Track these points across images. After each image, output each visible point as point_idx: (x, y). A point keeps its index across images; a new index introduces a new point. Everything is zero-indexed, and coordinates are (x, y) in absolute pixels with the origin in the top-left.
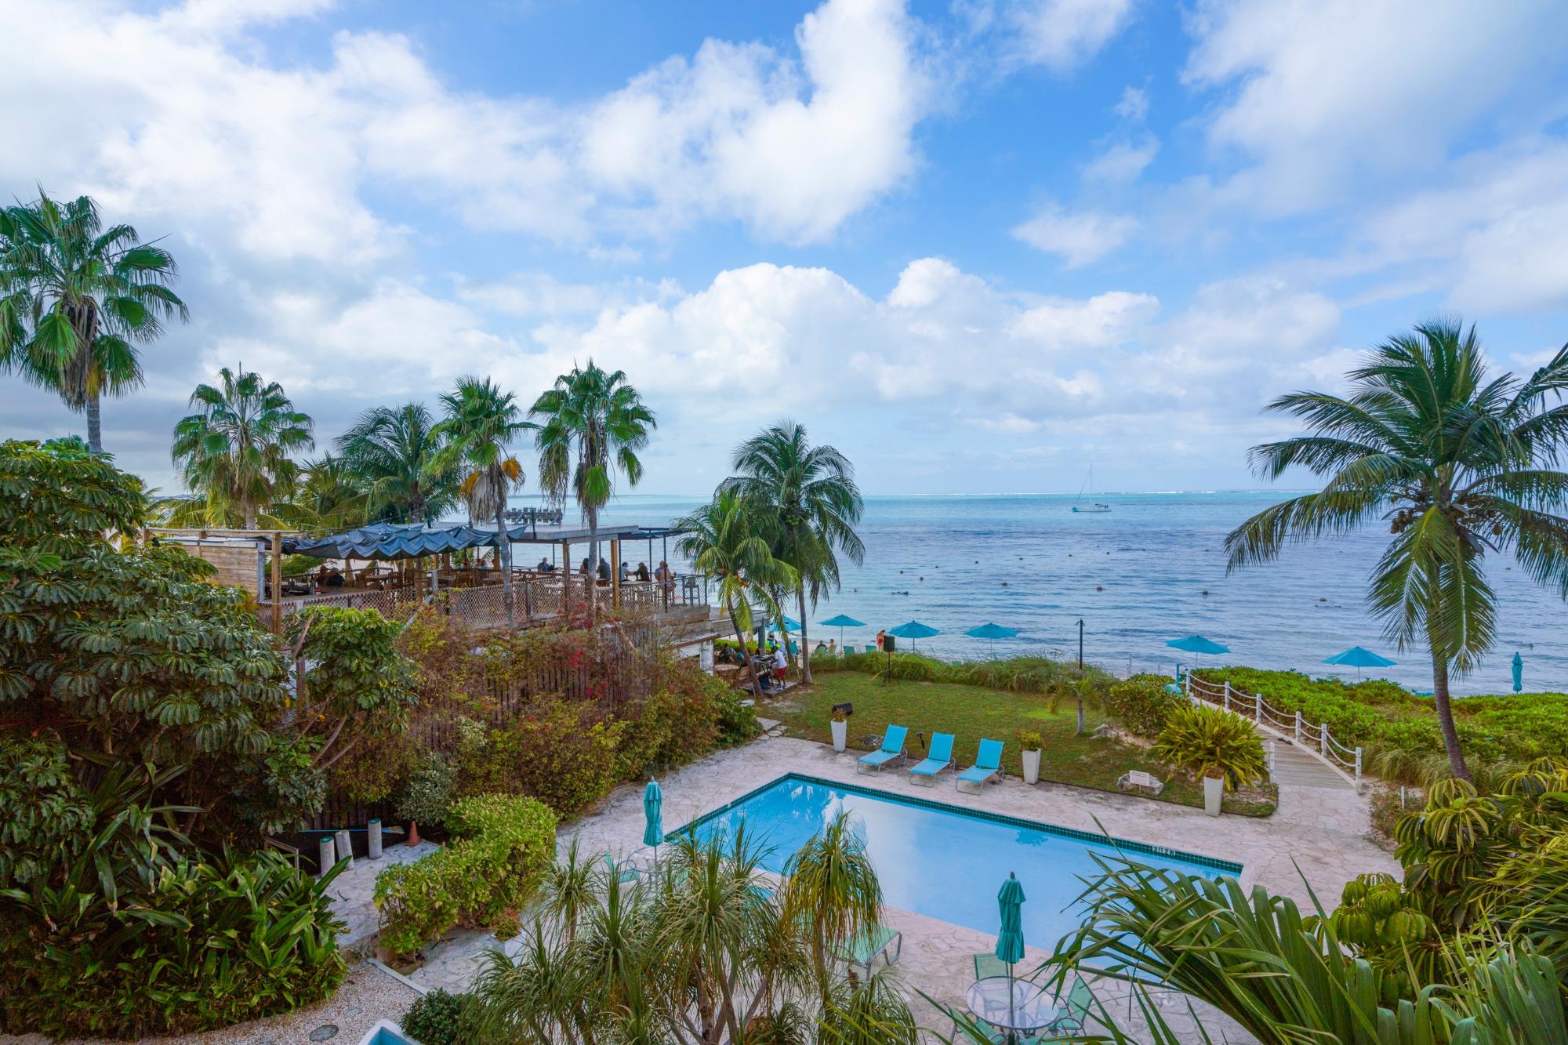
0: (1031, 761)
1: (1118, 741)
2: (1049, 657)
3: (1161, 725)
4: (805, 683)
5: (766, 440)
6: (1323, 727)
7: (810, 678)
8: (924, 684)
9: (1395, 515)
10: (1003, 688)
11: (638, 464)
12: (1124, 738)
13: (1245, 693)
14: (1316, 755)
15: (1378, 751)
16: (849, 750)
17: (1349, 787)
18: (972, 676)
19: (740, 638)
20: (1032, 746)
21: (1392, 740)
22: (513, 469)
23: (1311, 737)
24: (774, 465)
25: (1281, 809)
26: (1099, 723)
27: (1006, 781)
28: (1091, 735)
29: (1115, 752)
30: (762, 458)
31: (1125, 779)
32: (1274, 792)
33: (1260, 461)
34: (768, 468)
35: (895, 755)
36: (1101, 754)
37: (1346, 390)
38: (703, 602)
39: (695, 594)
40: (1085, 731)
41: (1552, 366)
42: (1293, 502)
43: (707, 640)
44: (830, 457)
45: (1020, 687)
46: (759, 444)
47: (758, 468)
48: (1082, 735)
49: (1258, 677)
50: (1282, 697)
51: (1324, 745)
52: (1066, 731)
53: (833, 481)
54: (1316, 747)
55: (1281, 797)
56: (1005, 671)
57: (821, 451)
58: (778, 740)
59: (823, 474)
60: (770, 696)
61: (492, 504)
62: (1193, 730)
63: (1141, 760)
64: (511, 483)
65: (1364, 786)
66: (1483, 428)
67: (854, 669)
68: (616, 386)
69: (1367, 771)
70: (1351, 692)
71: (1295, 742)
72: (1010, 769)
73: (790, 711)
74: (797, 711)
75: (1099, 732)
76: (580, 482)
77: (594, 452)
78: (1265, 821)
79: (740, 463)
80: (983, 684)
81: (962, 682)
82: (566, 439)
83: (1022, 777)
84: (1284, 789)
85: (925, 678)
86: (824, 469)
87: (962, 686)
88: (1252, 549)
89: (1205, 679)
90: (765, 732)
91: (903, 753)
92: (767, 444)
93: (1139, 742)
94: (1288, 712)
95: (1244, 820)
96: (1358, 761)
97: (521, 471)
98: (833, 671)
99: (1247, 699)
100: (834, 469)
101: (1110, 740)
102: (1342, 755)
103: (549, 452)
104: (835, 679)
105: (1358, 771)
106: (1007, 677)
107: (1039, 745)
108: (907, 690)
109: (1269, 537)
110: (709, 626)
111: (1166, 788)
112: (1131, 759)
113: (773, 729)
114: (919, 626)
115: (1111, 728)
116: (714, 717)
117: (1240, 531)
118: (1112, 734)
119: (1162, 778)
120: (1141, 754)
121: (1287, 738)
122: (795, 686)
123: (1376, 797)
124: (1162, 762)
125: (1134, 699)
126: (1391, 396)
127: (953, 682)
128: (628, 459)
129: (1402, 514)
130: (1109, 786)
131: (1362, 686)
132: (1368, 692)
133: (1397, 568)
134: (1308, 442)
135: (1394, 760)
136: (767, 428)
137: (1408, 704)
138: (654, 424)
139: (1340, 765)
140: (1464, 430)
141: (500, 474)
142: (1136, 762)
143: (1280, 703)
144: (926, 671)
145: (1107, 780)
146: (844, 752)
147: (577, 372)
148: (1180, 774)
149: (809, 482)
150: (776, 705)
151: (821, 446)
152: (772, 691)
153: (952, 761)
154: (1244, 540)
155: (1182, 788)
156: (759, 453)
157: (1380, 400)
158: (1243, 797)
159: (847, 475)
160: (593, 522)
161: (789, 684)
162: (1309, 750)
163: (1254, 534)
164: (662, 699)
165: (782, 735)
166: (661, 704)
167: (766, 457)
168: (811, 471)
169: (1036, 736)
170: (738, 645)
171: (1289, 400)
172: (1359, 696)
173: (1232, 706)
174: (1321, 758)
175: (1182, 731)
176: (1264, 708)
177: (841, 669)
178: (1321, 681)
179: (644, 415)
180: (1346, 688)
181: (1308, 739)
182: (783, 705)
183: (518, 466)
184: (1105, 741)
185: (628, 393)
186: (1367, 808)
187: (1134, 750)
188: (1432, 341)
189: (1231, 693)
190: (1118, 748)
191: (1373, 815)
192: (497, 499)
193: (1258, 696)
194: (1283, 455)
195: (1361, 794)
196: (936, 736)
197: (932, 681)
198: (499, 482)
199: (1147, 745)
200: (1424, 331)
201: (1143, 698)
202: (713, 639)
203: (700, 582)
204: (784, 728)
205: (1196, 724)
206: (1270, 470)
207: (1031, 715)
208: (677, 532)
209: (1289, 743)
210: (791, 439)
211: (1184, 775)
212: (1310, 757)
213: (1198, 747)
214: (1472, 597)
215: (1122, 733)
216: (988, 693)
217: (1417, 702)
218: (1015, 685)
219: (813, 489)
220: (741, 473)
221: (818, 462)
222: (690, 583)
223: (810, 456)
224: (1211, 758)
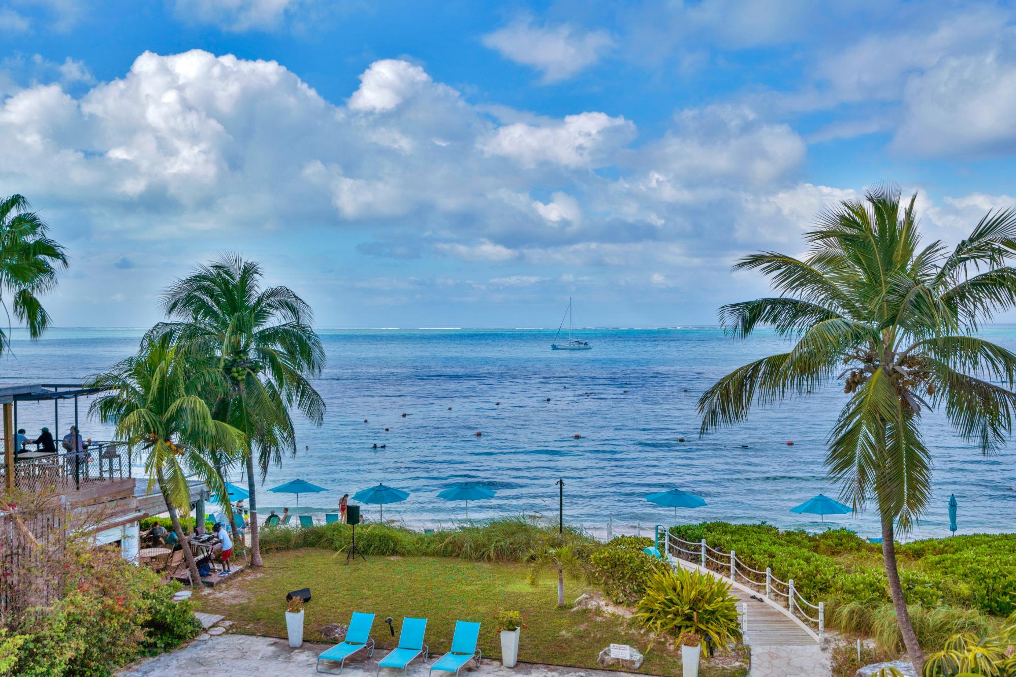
0: (510, 642)
1: (598, 612)
2: (529, 522)
3: (641, 592)
4: (253, 565)
5: (207, 279)
6: (791, 583)
7: (259, 559)
8: (393, 558)
9: (847, 377)
10: (480, 558)
11: (42, 311)
12: (605, 608)
13: (720, 550)
14: (784, 611)
15: (838, 604)
16: (307, 645)
17: (814, 642)
18: (446, 547)
19: (173, 517)
20: (511, 626)
21: (851, 592)
23: (780, 593)
24: (216, 309)
25: (753, 672)
26: (580, 593)
27: (484, 667)
28: (572, 607)
29: (598, 626)
31: (605, 653)
32: (745, 654)
33: (732, 321)
34: (209, 312)
35: (361, 647)
36: (583, 627)
38: (125, 475)
39: (116, 466)
40: (566, 602)
42: (761, 364)
43: (131, 521)
45: (498, 557)
46: (197, 283)
47: (196, 312)
48: (563, 607)
49: (732, 533)
50: (754, 553)
51: (792, 601)
52: (546, 603)
54: (784, 603)
56: (482, 539)
57: (274, 293)
58: (221, 639)
59: (275, 320)
60: (210, 585)
62: (672, 595)
63: (622, 631)
65: (827, 641)
67: (312, 545)
69: (829, 624)
70: (815, 543)
71: (766, 599)
72: (488, 652)
73: (234, 602)
74: (244, 601)
75: (579, 603)
79: (175, 305)
80: (458, 556)
81: (436, 554)
83: (500, 660)
84: (756, 651)
85: (394, 552)
86: (277, 313)
87: (435, 559)
88: (723, 411)
89: (682, 537)
90: (205, 630)
91: (369, 644)
92: (207, 283)
93: (620, 611)
94: (759, 569)
96: (821, 616)
98: (287, 549)
99: (722, 557)
100: (289, 313)
101: (590, 611)
102: (807, 610)
104: (289, 558)
105: (821, 625)
106: (484, 546)
107: (518, 624)
108: (373, 567)
109: (738, 401)
110: (134, 504)
111: (646, 660)
112: (611, 632)
113: (214, 626)
114: (387, 489)
115: (592, 598)
116: (140, 618)
117: (714, 391)
118: (592, 605)
119: (642, 649)
120: (621, 624)
121: (759, 595)
122: (242, 571)
123: (837, 651)
124: (642, 632)
125: (615, 565)
127: (426, 554)
128: (29, 306)
129: (853, 376)
130: (590, 662)
131: (825, 536)
132: (830, 542)
133: (851, 431)
134: (773, 302)
135: (852, 612)
136: (208, 265)
137: (864, 552)
138: (64, 262)
139: (806, 621)
142: (617, 633)
143: (752, 559)
144: (395, 543)
145: (588, 657)
146: (301, 647)
148: (659, 643)
149: (259, 329)
150: (218, 595)
151: (274, 287)
152: (214, 578)
153: (424, 649)
154: (716, 400)
155: (661, 658)
156: (197, 294)
157: (834, 261)
159: (305, 320)
161: (234, 568)
162: (778, 607)
163: (726, 394)
165: (227, 633)
167: (205, 298)
168: (262, 315)
169: (515, 615)
170: (169, 522)
172: (822, 547)
173: (708, 564)
174: (789, 614)
175: (661, 598)
176: (738, 565)
177: (297, 547)
178: (789, 534)
179: (51, 250)
180: (811, 539)
181: (777, 595)
182: (228, 595)
184: (586, 611)
185: (29, 223)
186: (828, 663)
187: (614, 621)
189: (708, 551)
190: (599, 619)
191: (833, 670)
193: (733, 552)
194: (753, 314)
195: (824, 650)
196: (406, 620)
197: (403, 555)
199: (625, 613)
201: (623, 564)
202: (138, 519)
203: (122, 451)
204: (228, 623)
205: (675, 589)
206: (739, 330)
207: (511, 588)
208: (92, 390)
209: (761, 600)
210: (238, 277)
211: (663, 643)
212: (780, 614)
213: (676, 614)
215: (602, 603)
216: (464, 566)
217: (871, 550)
218: (492, 555)
220: (175, 318)
221: (270, 306)
222: (109, 452)
223: (260, 300)
224: (689, 624)
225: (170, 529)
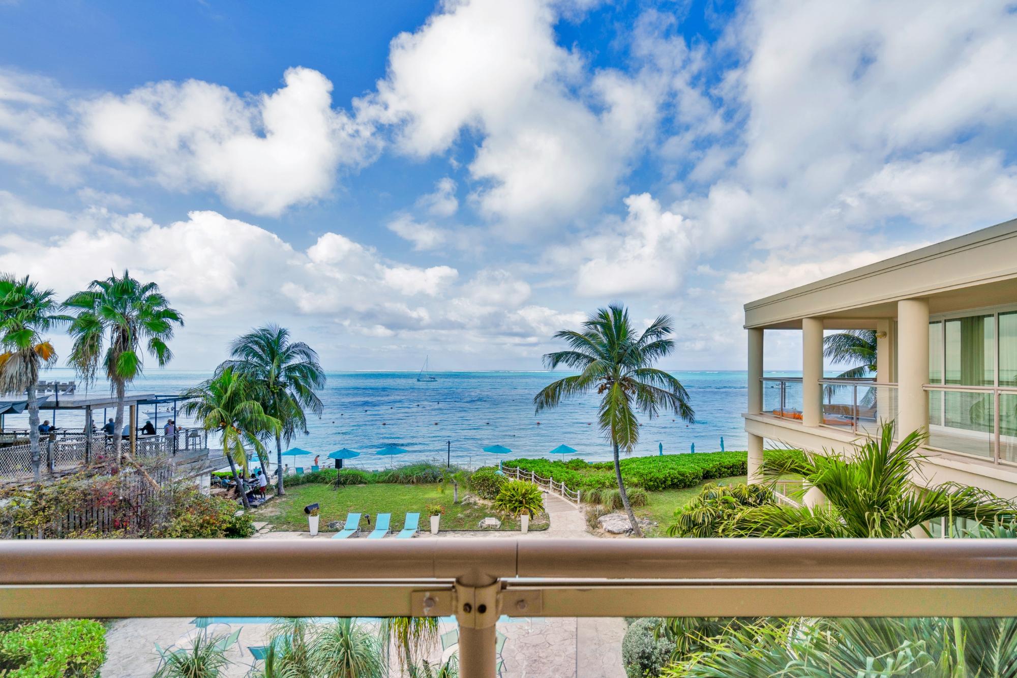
0: (435, 521)
1: (475, 504)
2: (431, 462)
3: (498, 492)
4: (279, 494)
5: (256, 336)
6: (563, 483)
7: (283, 491)
8: (360, 486)
9: (600, 386)
10: (408, 482)
11: (168, 350)
12: (478, 502)
13: (527, 471)
14: (559, 497)
15: (585, 491)
16: (321, 533)
17: (574, 509)
18: (389, 478)
19: (233, 469)
20: (436, 513)
21: (589, 485)
22: (47, 351)
23: (557, 488)
24: (261, 353)
25: (551, 525)
26: (465, 495)
27: (421, 535)
28: (461, 502)
29: (475, 510)
30: (251, 348)
31: (482, 523)
32: (547, 517)
33: (548, 361)
34: (256, 354)
35: (354, 531)
36: (468, 512)
37: (580, 330)
38: (203, 446)
39: (198, 442)
40: (458, 500)
41: (652, 327)
42: (563, 380)
43: (206, 473)
44: (304, 350)
45: (417, 481)
46: (251, 338)
47: (247, 355)
48: (456, 503)
49: (531, 463)
50: (543, 471)
51: (563, 491)
52: (448, 502)
53: (305, 364)
54: (559, 493)
55: (551, 519)
56: (409, 473)
57: (296, 346)
58: (267, 535)
59: (297, 360)
60: (255, 507)
61: (24, 379)
62: (513, 492)
63: (488, 511)
64: (43, 362)
65: (581, 508)
66: (632, 351)
67: (312, 482)
68: (148, 294)
69: (582, 500)
70: (567, 465)
71: (549, 492)
72: (424, 527)
73: (272, 515)
74: (278, 514)
75: (465, 500)
76: (111, 362)
77: (125, 339)
78: (546, 532)
79: (236, 351)
80: (396, 482)
81: (384, 482)
82: (101, 329)
83: (430, 531)
84: (551, 515)
85: (361, 482)
86: (298, 356)
87: (384, 485)
88: (547, 403)
89: (507, 466)
90: (257, 531)
91: (358, 529)
92: (256, 339)
93: (486, 502)
94: (546, 478)
95: (538, 532)
96: (579, 497)
97: (53, 353)
98: (298, 484)
99: (527, 474)
100: (305, 357)
101: (471, 503)
102: (571, 495)
103: (84, 339)
104: (300, 489)
105: (579, 501)
106: (410, 476)
107: (440, 512)
108: (350, 491)
109: (553, 398)
110: (207, 463)
111: (502, 524)
112: (482, 513)
113: (262, 528)
114: (348, 451)
115: (471, 497)
116: (224, 526)
117: (541, 394)
118: (472, 500)
119: (499, 519)
120: (487, 509)
121: (546, 491)
122: (273, 498)
123: (587, 512)
124: (498, 511)
125: (484, 480)
126: (597, 334)
127: (378, 482)
128: (159, 348)
129: (602, 386)
130: (475, 528)
131: (570, 462)
132: (573, 465)
133: (607, 410)
134: (567, 353)
135: (592, 494)
136: (258, 328)
137: (588, 468)
138: (182, 323)
139: (570, 500)
140: (625, 351)
141: (33, 354)
142: (486, 513)
143: (542, 474)
144: (361, 478)
145: (474, 525)
146: (317, 535)
147: (113, 279)
148: (507, 515)
149: (287, 365)
150: (260, 511)
151: (297, 342)
152: (256, 503)
153: (389, 529)
154: (543, 398)
155: (509, 522)
156: (250, 345)
157: (593, 336)
158: (535, 522)
159: (314, 361)
160: (121, 393)
161: (268, 497)
162: (556, 495)
163: (547, 396)
164: (185, 520)
165: (271, 531)
166: (184, 523)
167: (256, 348)
168: (289, 357)
169: (438, 508)
170: (232, 475)
171: (563, 334)
172: (570, 467)
173: (521, 478)
174: (562, 498)
175: (509, 494)
176: (535, 477)
177: (303, 483)
178: (555, 462)
179: (174, 316)
180: (565, 464)
181: (555, 489)
182: (267, 511)
183: (51, 349)
184: (469, 504)
185: (158, 299)
186: (583, 517)
187: (484, 507)
188: (614, 313)
189: (520, 472)
190: (476, 507)
191: (587, 521)
192: (30, 375)
193: (533, 472)
194: (557, 358)
195: (580, 512)
196: (379, 516)
197: (365, 483)
198: (31, 361)
199: (489, 503)
200: (611, 308)
201: (488, 480)
202: (210, 472)
203: (202, 433)
204: (270, 526)
205: (514, 489)
206: (551, 365)
207: (427, 496)
208: (185, 398)
209: (547, 493)
210: (275, 336)
211: (509, 515)
212: (557, 498)
213: (516, 501)
214: (631, 420)
215: (477, 499)
216: (400, 487)
217: (591, 467)
218: (415, 480)
219: (291, 369)
220: (236, 358)
221: (294, 352)
222: (194, 434)
223: (288, 349)
224: (521, 505)
225: (231, 478)
